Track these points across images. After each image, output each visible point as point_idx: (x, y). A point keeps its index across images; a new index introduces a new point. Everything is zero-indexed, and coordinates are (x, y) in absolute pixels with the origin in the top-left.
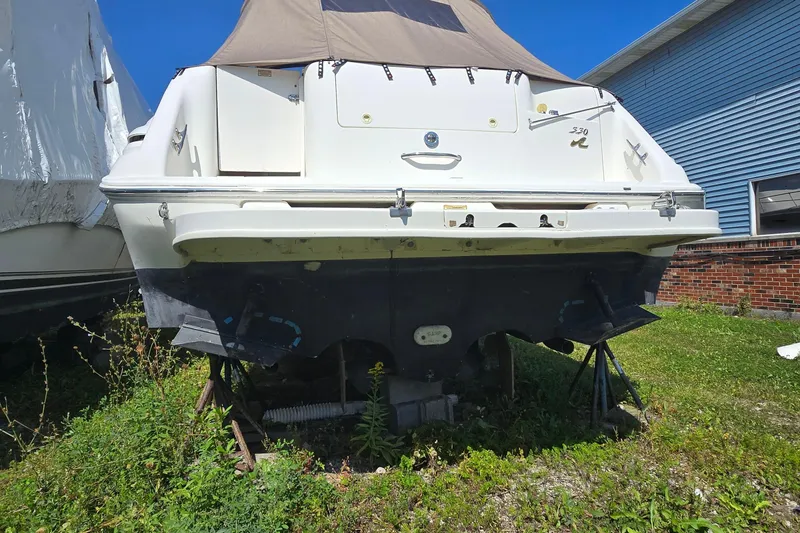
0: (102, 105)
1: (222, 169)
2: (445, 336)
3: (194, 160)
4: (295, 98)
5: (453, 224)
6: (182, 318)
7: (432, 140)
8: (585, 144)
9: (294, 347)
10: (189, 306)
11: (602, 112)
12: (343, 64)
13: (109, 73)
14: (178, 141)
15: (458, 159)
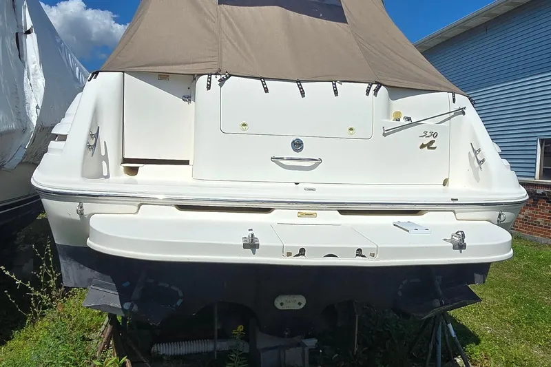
0: (23, 55)
1: (125, 157)
2: (300, 304)
3: (103, 153)
4: (188, 98)
5: (289, 254)
6: (90, 281)
7: (297, 145)
8: (433, 146)
9: (177, 306)
10: (96, 272)
11: (453, 116)
12: (227, 78)
13: (29, 24)
14: (92, 142)
15: (318, 161)
